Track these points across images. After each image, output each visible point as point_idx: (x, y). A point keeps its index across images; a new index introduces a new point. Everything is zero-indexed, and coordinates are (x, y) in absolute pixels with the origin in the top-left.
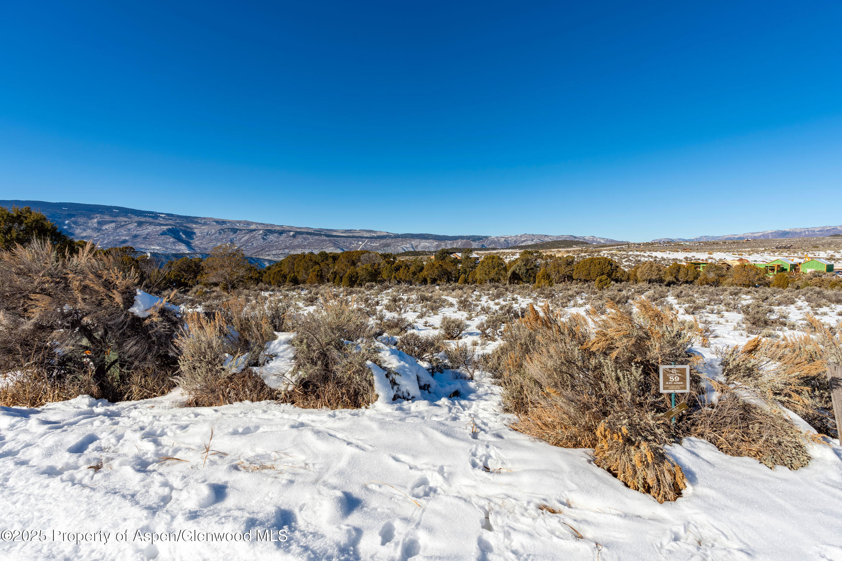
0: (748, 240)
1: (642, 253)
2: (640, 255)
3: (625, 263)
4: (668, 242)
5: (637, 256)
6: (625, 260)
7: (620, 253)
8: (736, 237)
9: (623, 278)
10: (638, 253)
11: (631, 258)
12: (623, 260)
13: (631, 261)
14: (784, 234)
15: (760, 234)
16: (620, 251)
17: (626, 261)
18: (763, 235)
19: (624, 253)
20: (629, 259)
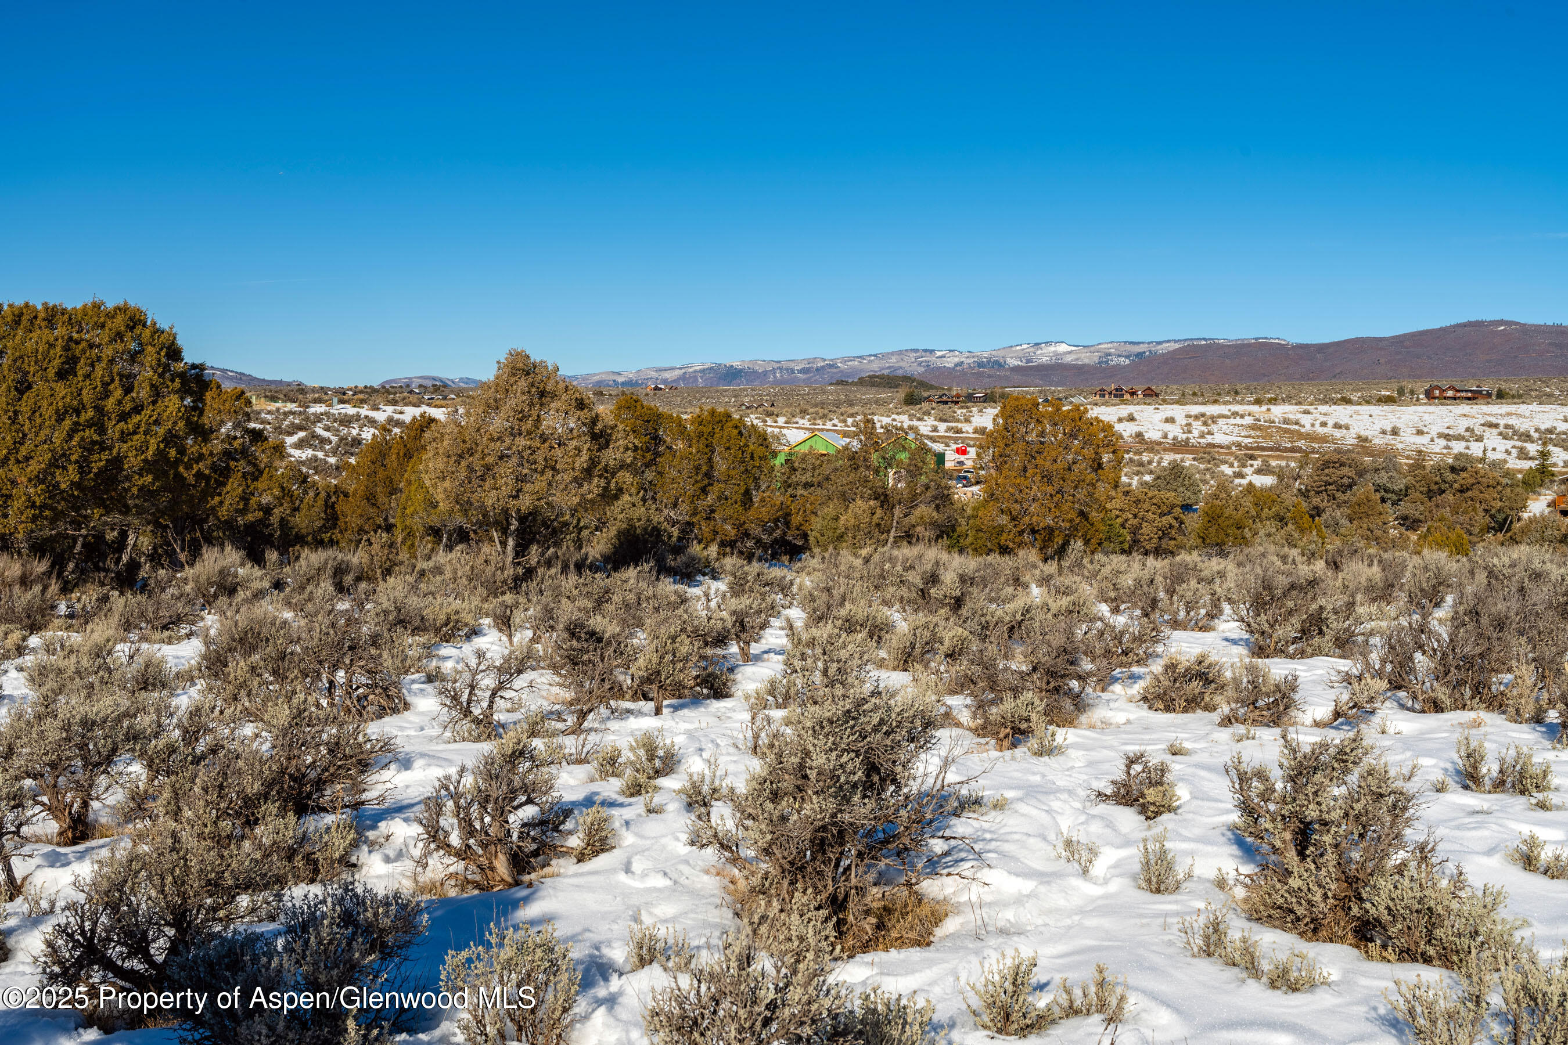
0: (657, 388)
1: (364, 411)
2: (358, 418)
3: (297, 453)
4: (436, 389)
5: (346, 421)
6: (295, 438)
7: (273, 406)
8: (620, 379)
9: (300, 521)
10: (350, 410)
11: (319, 431)
12: (290, 440)
13: (324, 441)
14: (731, 374)
15: (677, 373)
16: (274, 399)
17: (300, 445)
18: (683, 377)
19: (292, 406)
20: (315, 436)
